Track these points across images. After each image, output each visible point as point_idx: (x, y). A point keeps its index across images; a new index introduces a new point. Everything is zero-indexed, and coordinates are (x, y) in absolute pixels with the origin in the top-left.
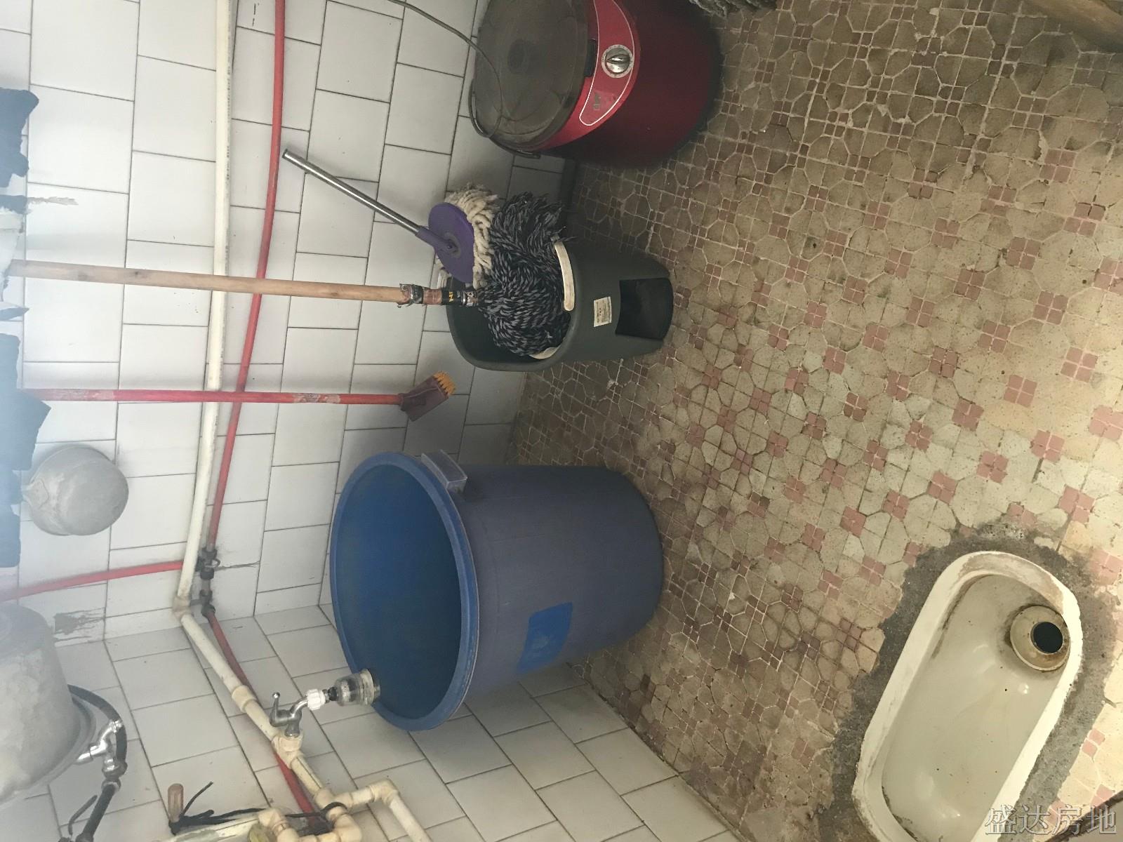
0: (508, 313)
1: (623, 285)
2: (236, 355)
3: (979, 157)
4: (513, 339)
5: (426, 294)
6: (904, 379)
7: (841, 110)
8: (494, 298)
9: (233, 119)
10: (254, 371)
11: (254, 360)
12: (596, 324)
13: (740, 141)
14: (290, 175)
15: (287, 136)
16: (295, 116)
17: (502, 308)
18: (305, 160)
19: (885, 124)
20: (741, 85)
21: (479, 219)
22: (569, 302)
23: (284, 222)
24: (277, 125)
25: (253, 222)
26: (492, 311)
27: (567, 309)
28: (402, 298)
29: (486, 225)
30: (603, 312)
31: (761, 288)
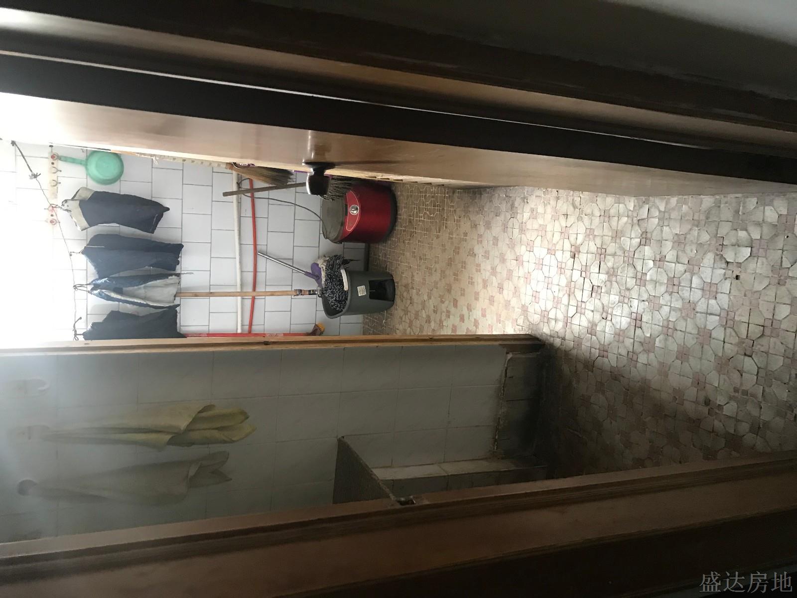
0: (332, 295)
1: (370, 282)
2: (247, 322)
3: (446, 223)
4: (335, 304)
5: (303, 292)
6: (443, 296)
7: (421, 215)
8: (326, 290)
9: (240, 244)
10: (253, 327)
11: (253, 324)
12: (359, 295)
13: (403, 229)
14: (261, 261)
15: (259, 248)
16: (261, 241)
17: (329, 294)
18: (265, 254)
19: (430, 218)
20: (402, 211)
21: (323, 266)
22: (346, 287)
23: (261, 277)
24: (255, 245)
25: (249, 277)
26: (327, 295)
27: (345, 290)
28: (295, 294)
29: (324, 268)
30: (362, 291)
31: (413, 276)
